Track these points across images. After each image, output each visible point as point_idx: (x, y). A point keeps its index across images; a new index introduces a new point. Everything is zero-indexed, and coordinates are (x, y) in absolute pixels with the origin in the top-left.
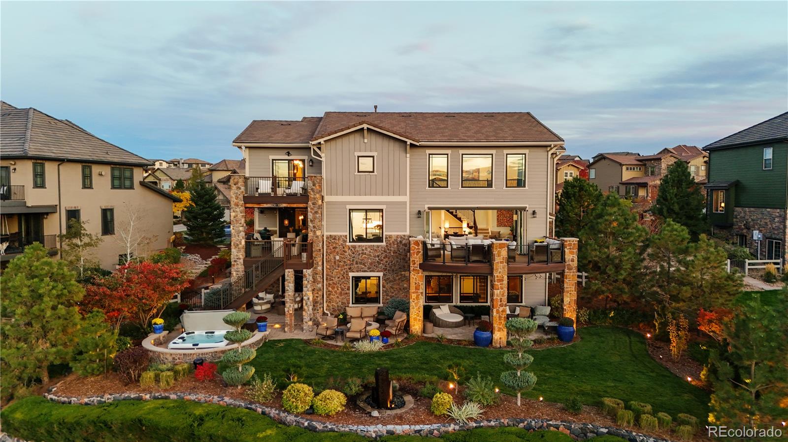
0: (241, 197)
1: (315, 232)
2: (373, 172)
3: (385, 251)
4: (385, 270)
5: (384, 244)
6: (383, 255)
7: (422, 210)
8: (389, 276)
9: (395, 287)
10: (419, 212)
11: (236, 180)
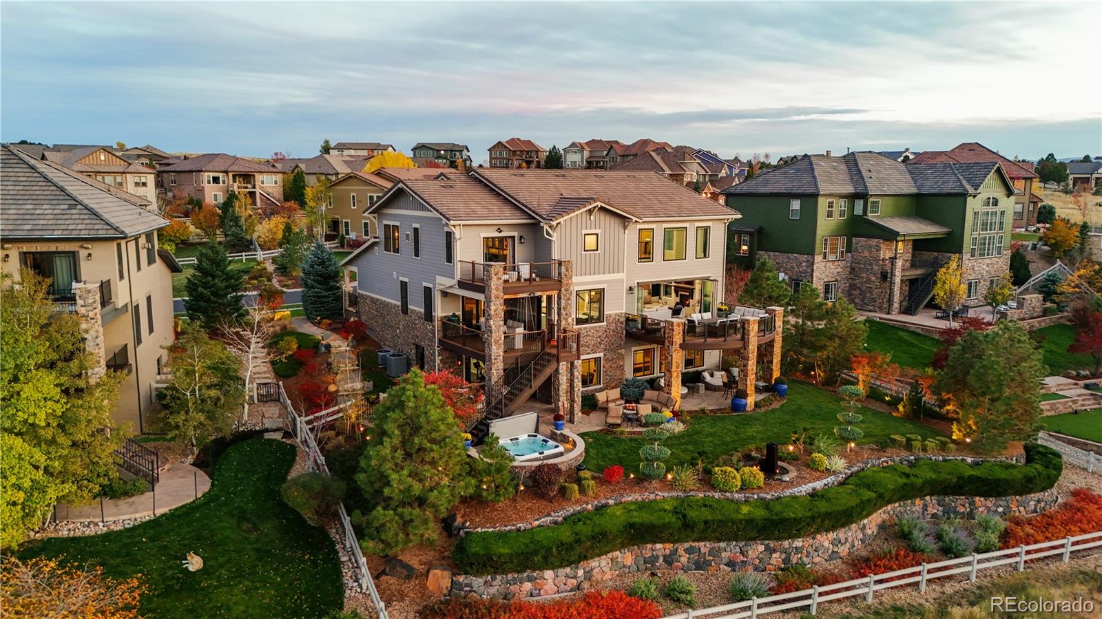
0: (501, 288)
1: (567, 320)
2: (597, 250)
3: (606, 331)
4: (605, 349)
5: (605, 323)
6: (604, 336)
7: (633, 286)
8: (609, 356)
9: (613, 366)
10: (631, 289)
11: (496, 270)
